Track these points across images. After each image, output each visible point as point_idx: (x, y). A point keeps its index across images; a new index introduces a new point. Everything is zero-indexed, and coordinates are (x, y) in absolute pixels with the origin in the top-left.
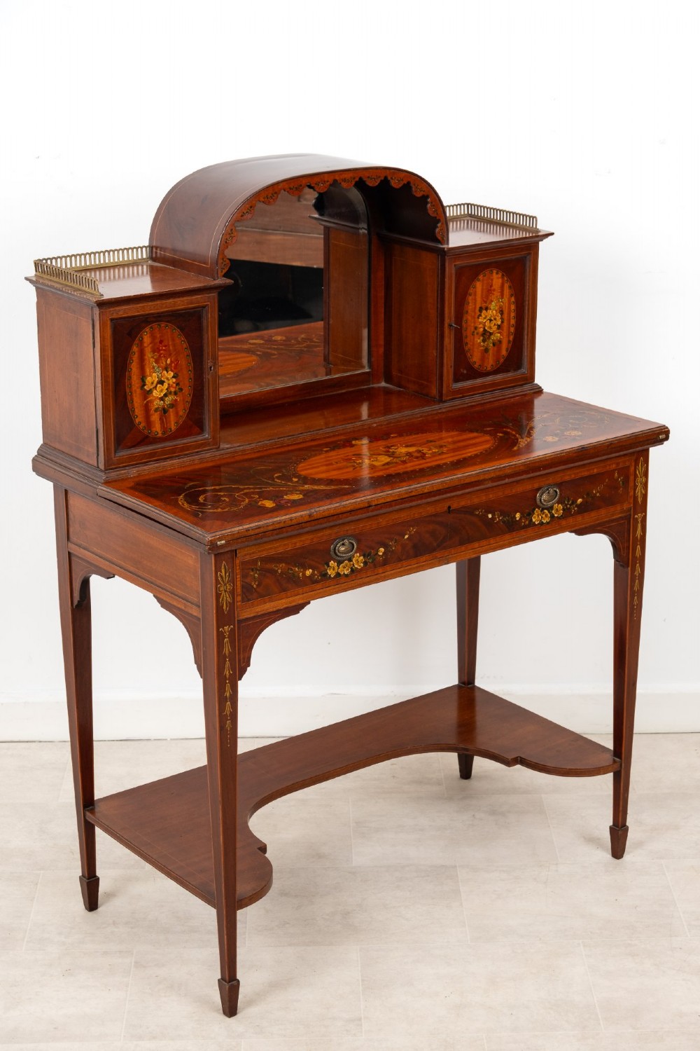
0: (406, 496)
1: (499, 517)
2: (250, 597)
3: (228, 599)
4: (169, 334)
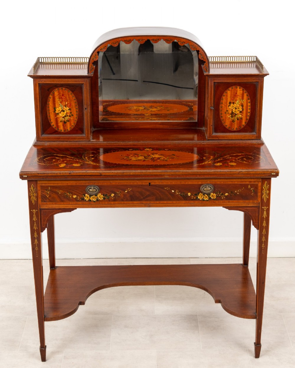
0: (121, 174)
1: (178, 193)
2: (45, 200)
3: (35, 199)
4: (67, 92)
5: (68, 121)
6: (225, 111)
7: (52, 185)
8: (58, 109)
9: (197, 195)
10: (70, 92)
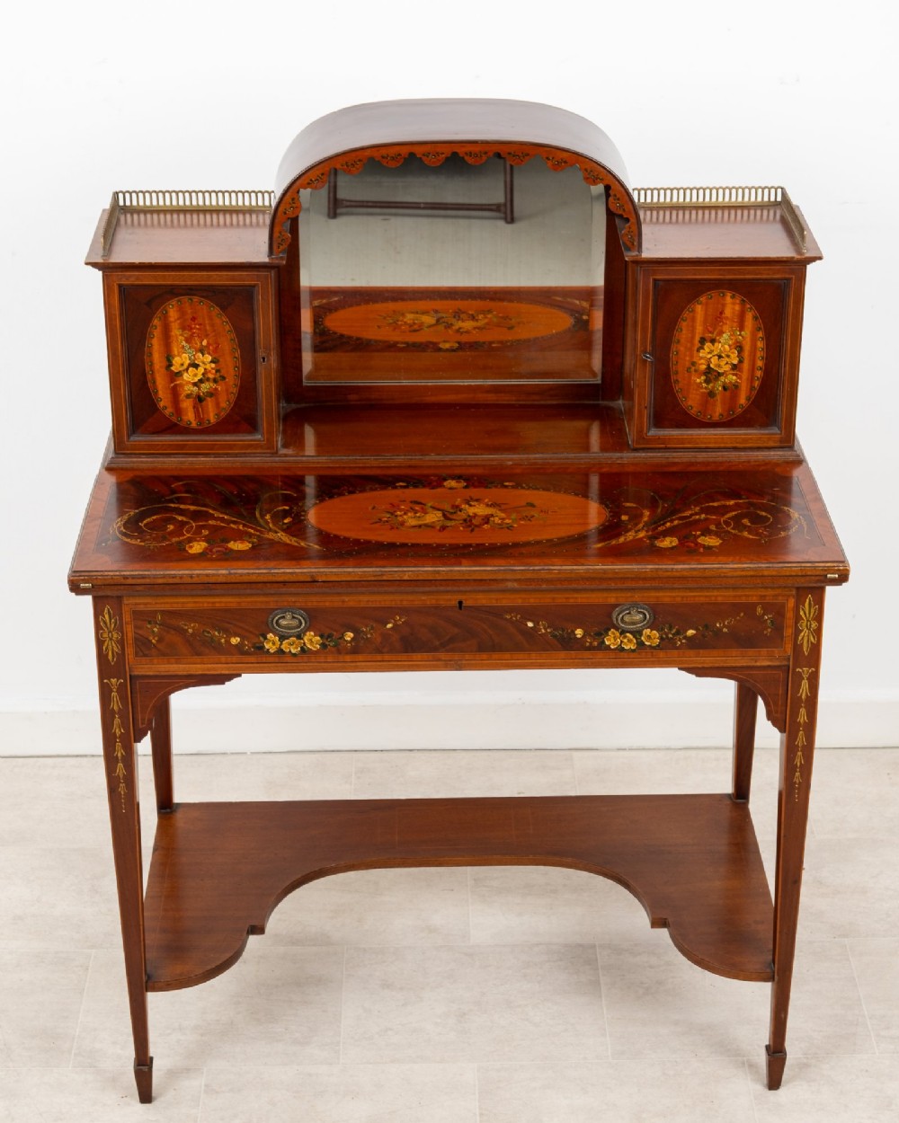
0: (373, 579)
1: (545, 629)
2: (147, 652)
3: (115, 649)
4: (205, 311)
5: (211, 394)
6: (687, 364)
7: (167, 607)
8: (181, 360)
9: (601, 634)
10: (216, 310)
